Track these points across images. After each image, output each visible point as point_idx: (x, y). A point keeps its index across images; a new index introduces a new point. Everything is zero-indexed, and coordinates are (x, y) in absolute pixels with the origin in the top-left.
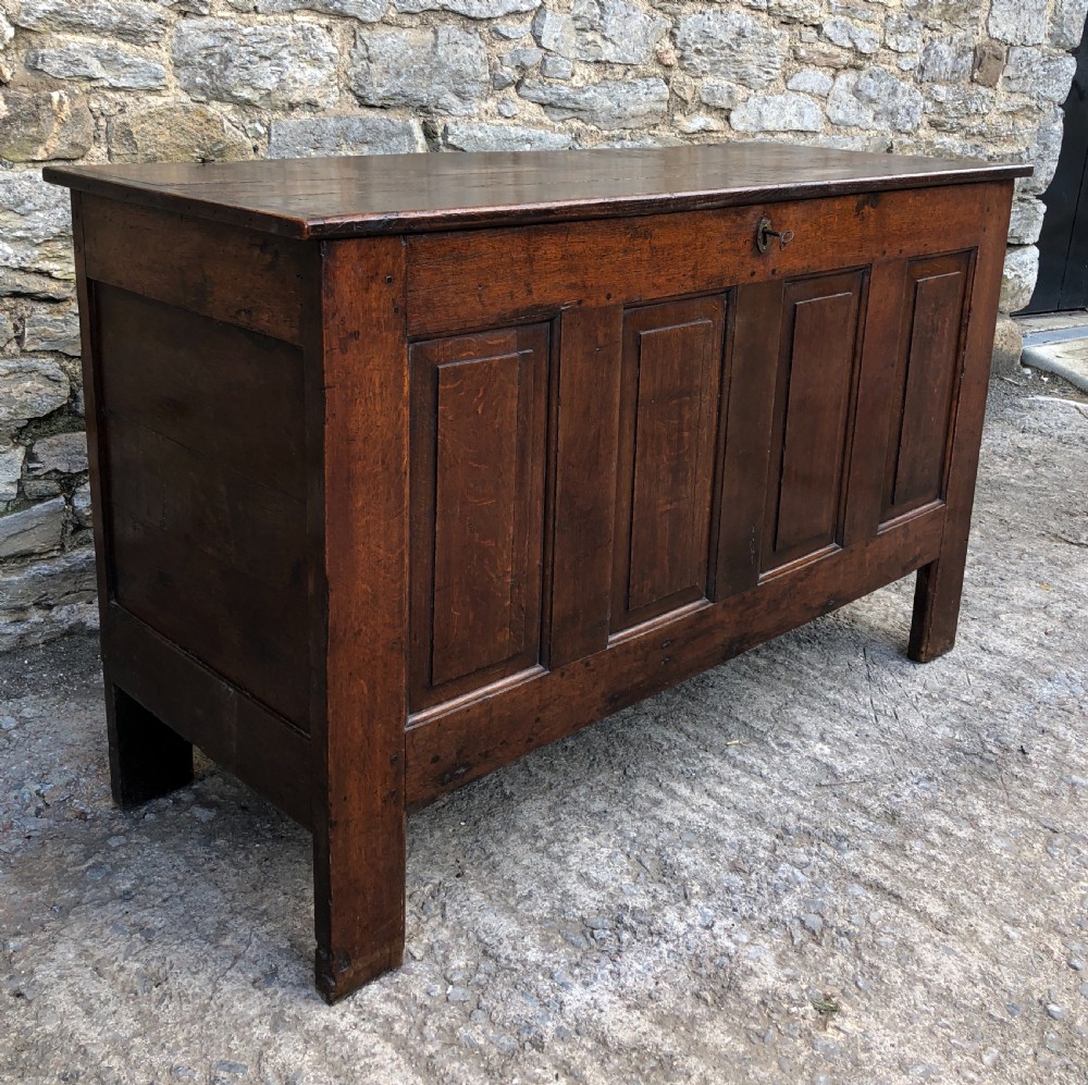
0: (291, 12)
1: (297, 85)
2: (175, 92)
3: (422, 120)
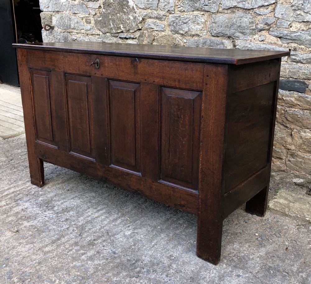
0: (193, 11)
1: (193, 30)
2: (168, 32)
3: (232, 41)
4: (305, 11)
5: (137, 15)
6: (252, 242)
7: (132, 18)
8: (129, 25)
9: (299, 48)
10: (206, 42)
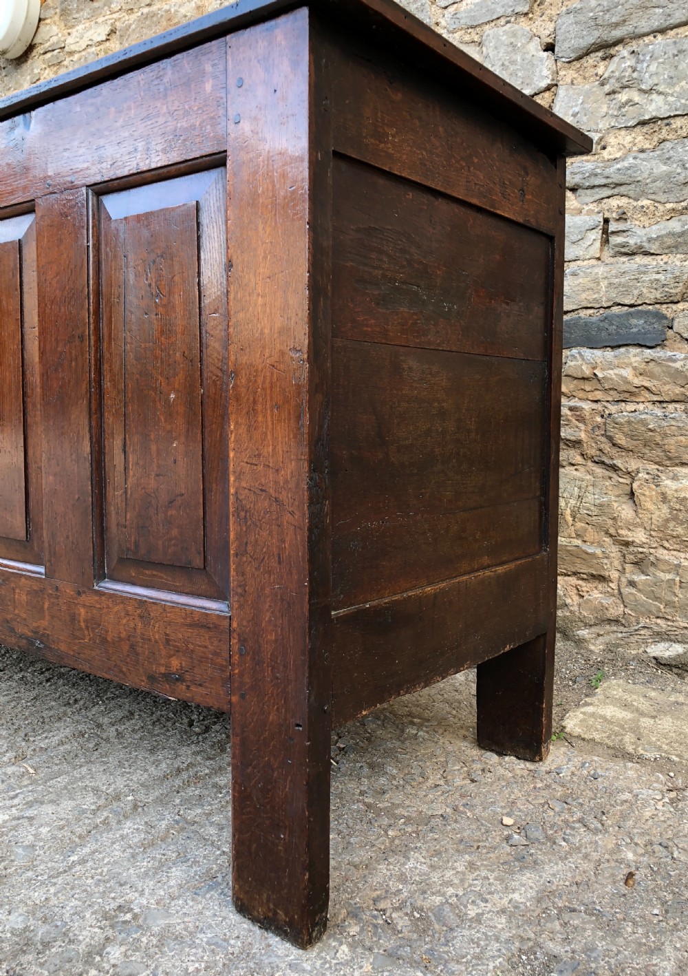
4: (643, 87)
6: (485, 851)
9: (634, 208)
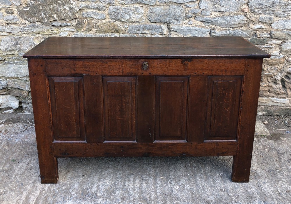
0: (133, 4)
1: (134, 18)
2: (108, 20)
3: (166, 25)
4: (221, 5)
5: (74, 7)
7: (67, 9)
8: (64, 15)
9: (217, 28)
10: (146, 27)
